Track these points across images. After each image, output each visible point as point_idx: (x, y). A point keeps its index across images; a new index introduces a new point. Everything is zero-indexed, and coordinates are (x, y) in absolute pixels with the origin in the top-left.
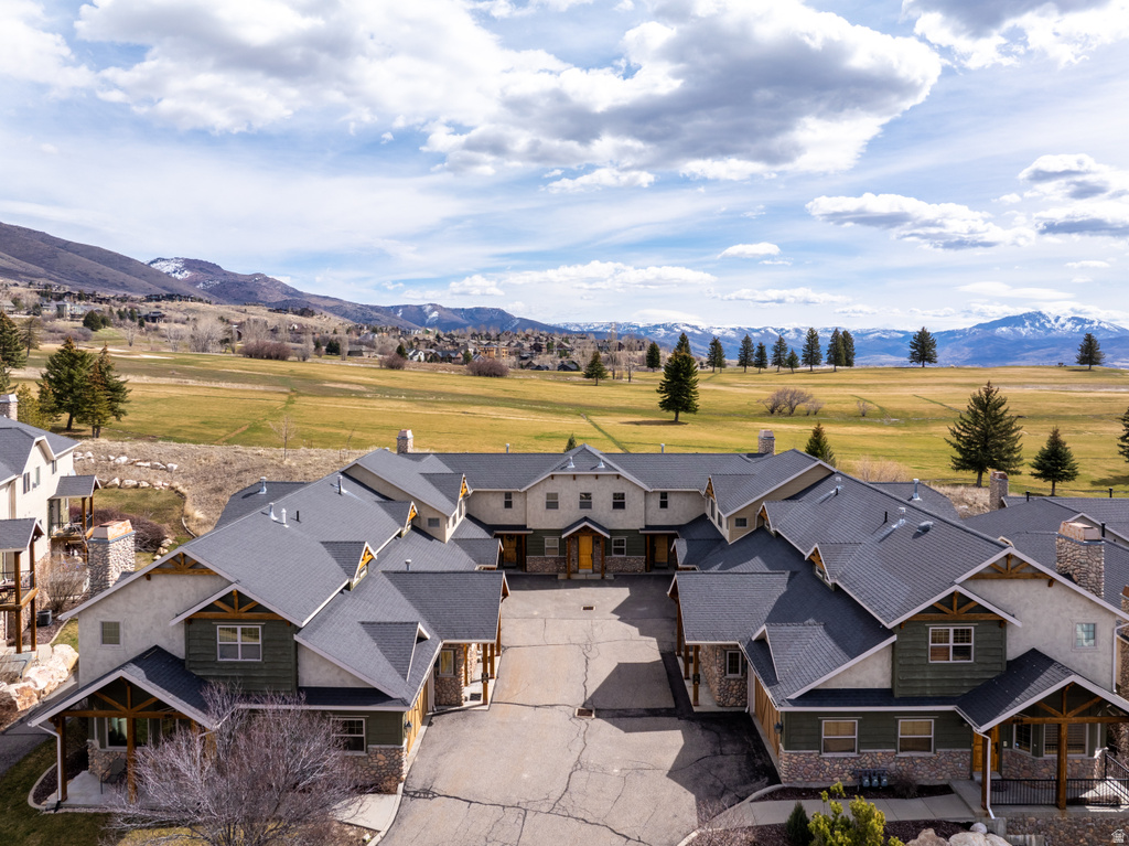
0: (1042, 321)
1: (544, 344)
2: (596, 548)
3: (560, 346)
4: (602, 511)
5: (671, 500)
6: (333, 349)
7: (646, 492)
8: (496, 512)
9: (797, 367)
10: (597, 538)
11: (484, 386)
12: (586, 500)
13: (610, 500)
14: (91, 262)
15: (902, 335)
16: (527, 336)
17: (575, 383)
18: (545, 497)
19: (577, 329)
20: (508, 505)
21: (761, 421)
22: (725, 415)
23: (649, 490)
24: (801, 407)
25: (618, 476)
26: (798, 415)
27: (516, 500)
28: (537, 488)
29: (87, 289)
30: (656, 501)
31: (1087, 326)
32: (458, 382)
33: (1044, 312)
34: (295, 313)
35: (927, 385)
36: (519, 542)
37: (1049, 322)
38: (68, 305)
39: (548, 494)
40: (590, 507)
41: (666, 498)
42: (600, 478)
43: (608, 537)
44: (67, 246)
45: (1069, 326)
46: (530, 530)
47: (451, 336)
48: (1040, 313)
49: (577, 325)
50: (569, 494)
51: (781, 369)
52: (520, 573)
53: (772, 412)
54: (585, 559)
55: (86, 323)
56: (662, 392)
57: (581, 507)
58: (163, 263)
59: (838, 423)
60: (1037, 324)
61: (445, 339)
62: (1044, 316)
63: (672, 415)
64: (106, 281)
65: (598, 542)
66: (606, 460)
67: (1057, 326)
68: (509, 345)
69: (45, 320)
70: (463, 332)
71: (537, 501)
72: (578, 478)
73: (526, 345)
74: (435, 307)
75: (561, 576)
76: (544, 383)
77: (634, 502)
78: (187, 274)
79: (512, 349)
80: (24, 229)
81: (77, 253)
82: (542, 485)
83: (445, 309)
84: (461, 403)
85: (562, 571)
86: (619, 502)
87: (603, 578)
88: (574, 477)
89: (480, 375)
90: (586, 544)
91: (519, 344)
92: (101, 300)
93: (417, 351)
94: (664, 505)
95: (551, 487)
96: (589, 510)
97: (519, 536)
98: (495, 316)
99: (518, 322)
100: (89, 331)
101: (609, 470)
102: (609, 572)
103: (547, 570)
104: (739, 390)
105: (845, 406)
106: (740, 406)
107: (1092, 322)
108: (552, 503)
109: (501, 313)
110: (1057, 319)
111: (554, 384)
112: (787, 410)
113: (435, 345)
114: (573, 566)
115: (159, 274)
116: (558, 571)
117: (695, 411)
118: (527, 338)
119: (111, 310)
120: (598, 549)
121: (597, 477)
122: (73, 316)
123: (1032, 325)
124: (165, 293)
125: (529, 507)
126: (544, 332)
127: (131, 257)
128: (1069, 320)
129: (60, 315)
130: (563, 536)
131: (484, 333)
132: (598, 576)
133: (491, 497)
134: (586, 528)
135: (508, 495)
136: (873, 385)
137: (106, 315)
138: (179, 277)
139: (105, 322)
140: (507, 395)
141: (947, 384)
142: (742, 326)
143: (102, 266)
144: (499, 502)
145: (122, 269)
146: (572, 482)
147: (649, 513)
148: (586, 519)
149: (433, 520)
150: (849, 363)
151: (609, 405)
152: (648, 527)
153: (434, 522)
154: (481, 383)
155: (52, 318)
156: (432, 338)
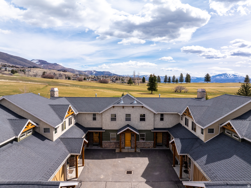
0: (226, 75)
1: (118, 79)
2: (133, 138)
3: (122, 79)
4: (135, 122)
5: (165, 117)
6: (69, 78)
7: (155, 114)
8: (89, 122)
9: (178, 82)
10: (133, 134)
11: (102, 85)
12: (128, 117)
13: (139, 117)
14: (17, 60)
15: (196, 78)
16: (115, 77)
17: (125, 85)
18: (110, 116)
19: (126, 76)
20: (94, 119)
21: (173, 94)
22: (164, 92)
23: (156, 113)
24: (183, 91)
25: (142, 107)
26: (182, 92)
27: (98, 117)
28: (107, 112)
29: (14, 65)
30: (158, 118)
31: (236, 76)
32: (95, 84)
33: (227, 73)
34: (63, 71)
35: (211, 86)
36: (100, 135)
37: (228, 75)
38: (8, 68)
39: (112, 115)
40: (130, 120)
41: (163, 116)
42: (134, 108)
43: (138, 134)
44: (12, 56)
45: (232, 76)
46: (104, 130)
47: (97, 77)
48: (226, 74)
49: (126, 75)
50: (121, 115)
51: (174, 83)
52: (100, 148)
53: (176, 92)
54: (128, 142)
55: (12, 72)
56: (148, 86)
57: (126, 120)
58: (34, 61)
59: (193, 94)
60: (225, 76)
61: (96, 77)
62: (227, 74)
63: (151, 92)
64: (21, 64)
65: (133, 135)
66: (136, 100)
67: (229, 76)
68: (110, 79)
69: (2, 71)
70: (100, 76)
71: (107, 117)
72: (125, 108)
73: (114, 79)
74: (95, 71)
75: (117, 150)
76: (117, 85)
77: (149, 118)
78: (39, 63)
79: (111, 79)
80: (2, 53)
81: (14, 58)
82: (109, 111)
83: (97, 72)
84: (94, 88)
85: (118, 148)
86: (143, 118)
87: (136, 151)
88: (123, 107)
89: (101, 83)
90: (128, 136)
91: (113, 78)
92: (17, 68)
93: (89, 79)
94: (162, 119)
95: (113, 112)
96: (130, 121)
97: (100, 132)
98: (108, 73)
99: (113, 74)
100: (12, 74)
101: (138, 104)
102: (138, 148)
103: (111, 147)
104: (165, 87)
105: (193, 91)
106: (167, 90)
107: (237, 76)
108: (114, 118)
109: (109, 72)
110: (230, 75)
111: (120, 85)
112: (179, 91)
113: (93, 78)
114: (122, 146)
115: (33, 63)
116: (116, 148)
117: (157, 91)
118: (114, 77)
119: (18, 69)
120: (134, 138)
121: (133, 107)
122: (9, 71)
123: (224, 76)
124: (32, 66)
125: (103, 120)
126: (118, 76)
127: (27, 59)
128: (232, 75)
129: (6, 70)
130: (118, 133)
131: (105, 76)
132: (133, 150)
133: (87, 116)
134: (128, 130)
135: (94, 115)
136: (197, 86)
137: (17, 70)
138: (38, 64)
139: (16, 72)
140: (107, 87)
141: (215, 86)
142: (162, 76)
143: (20, 61)
144: (90, 118)
145: (24, 62)
146: (122, 109)
147: (156, 123)
148: (128, 125)
149: (47, 129)
150: (190, 82)
151: (134, 90)
152: (155, 129)
153: (47, 130)
154: (101, 85)
155: (4, 71)
156: (93, 77)
